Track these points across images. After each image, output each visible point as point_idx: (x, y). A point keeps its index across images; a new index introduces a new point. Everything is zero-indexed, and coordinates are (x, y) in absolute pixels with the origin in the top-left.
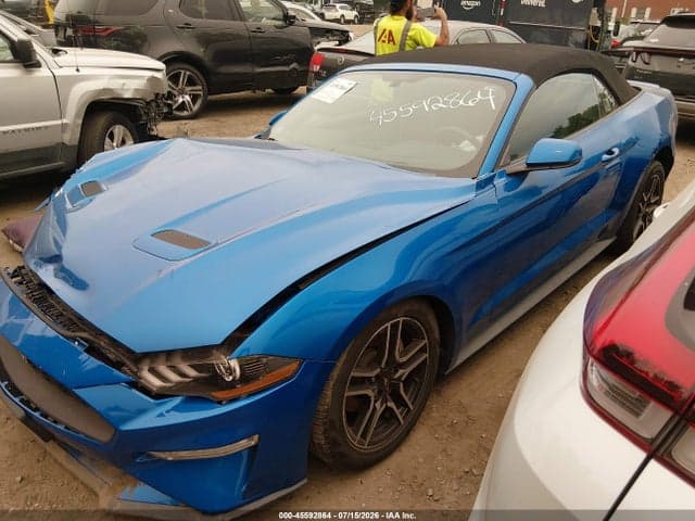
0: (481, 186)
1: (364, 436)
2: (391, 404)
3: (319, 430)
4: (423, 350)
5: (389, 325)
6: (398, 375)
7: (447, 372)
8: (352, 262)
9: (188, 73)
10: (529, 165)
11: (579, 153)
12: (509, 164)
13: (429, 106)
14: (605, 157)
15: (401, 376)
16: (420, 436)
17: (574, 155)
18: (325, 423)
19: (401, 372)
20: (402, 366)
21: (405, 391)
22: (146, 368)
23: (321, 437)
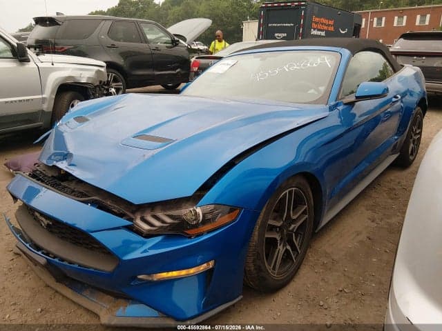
0: (331, 109)
1: (274, 268)
2: (289, 247)
3: (250, 260)
4: (304, 213)
5: (287, 191)
6: (291, 229)
7: (316, 231)
8: (268, 146)
9: (114, 75)
10: (357, 97)
11: (387, 90)
12: (344, 98)
13: (288, 68)
14: (394, 100)
15: (294, 228)
16: (305, 272)
17: (384, 91)
18: (254, 255)
19: (293, 226)
20: (294, 221)
21: (296, 240)
22: (139, 217)
23: (251, 265)
